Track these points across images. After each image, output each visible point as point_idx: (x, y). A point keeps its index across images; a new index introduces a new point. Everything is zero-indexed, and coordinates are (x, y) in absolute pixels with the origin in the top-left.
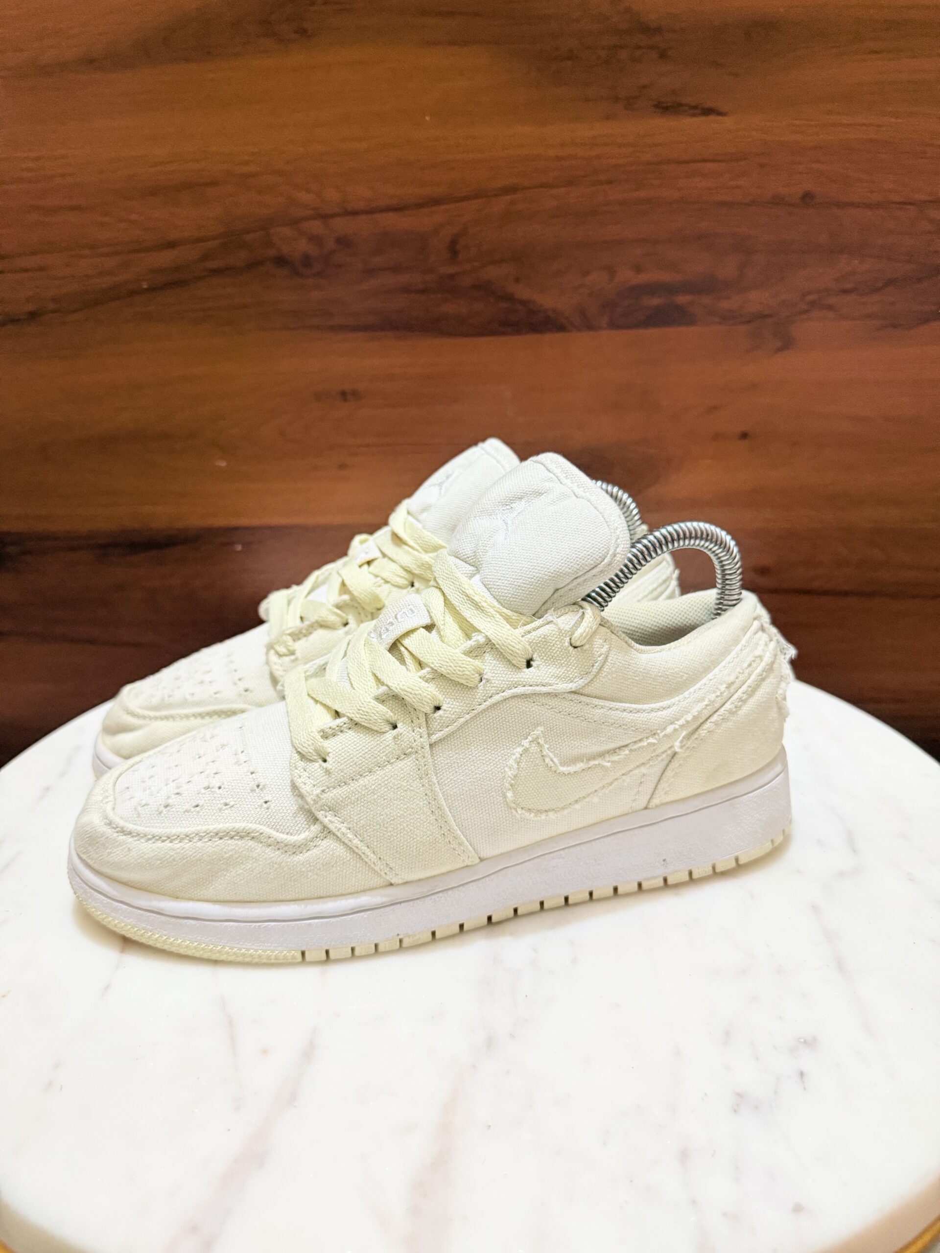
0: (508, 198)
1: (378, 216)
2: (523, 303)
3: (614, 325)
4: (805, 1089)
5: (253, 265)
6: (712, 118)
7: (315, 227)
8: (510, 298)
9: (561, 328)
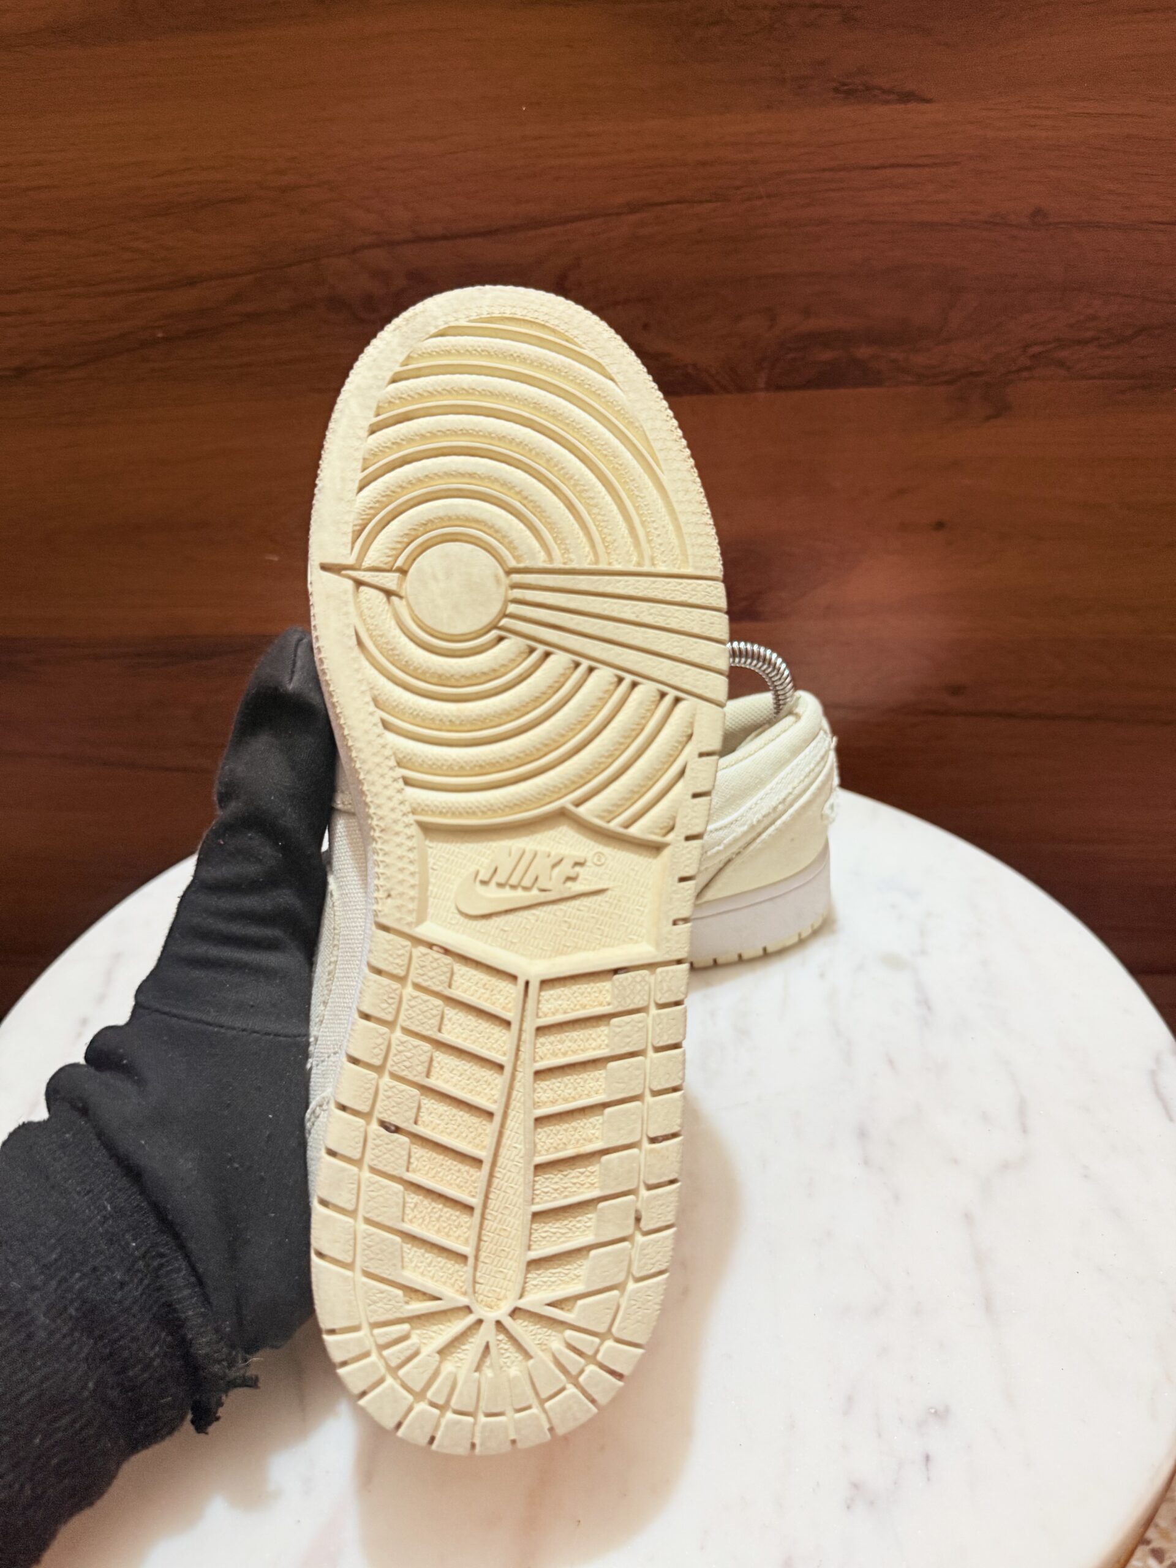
0: (633, 218)
1: (462, 243)
2: (657, 355)
3: (774, 385)
4: (928, 1479)
5: (299, 308)
6: (912, 106)
7: (378, 257)
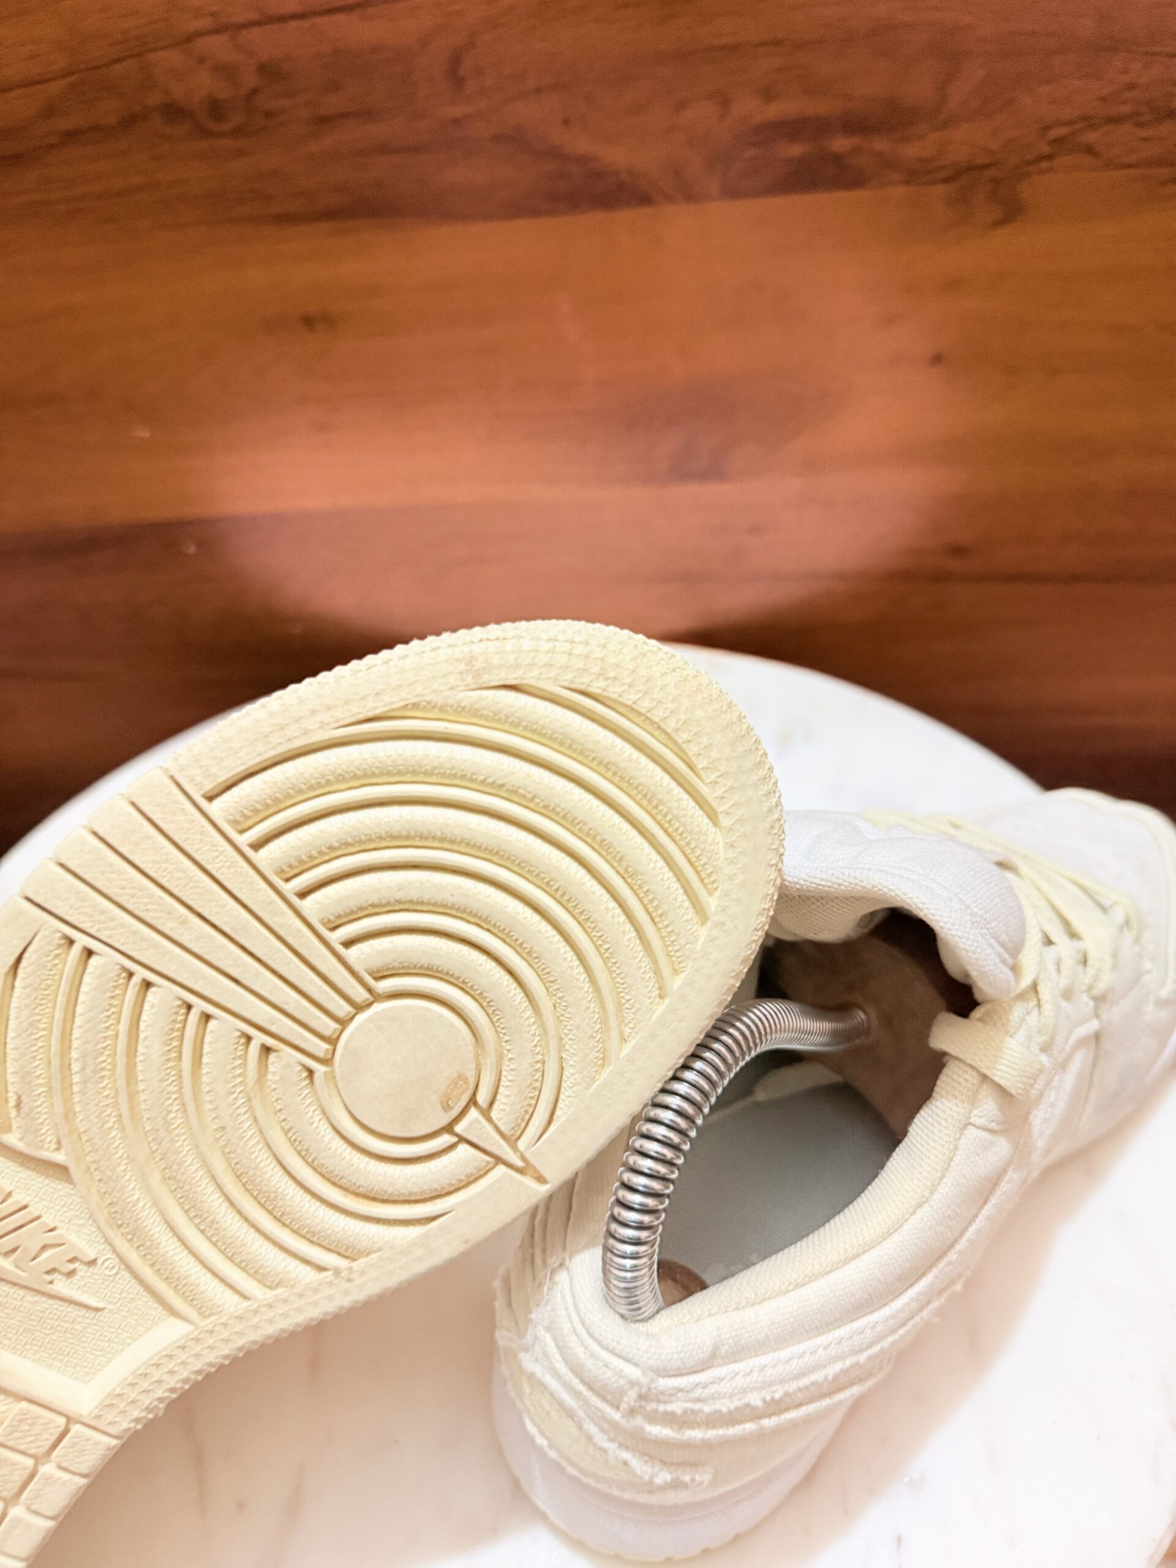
1: (324, 22)
2: (581, 160)
3: (732, 193)
5: (129, 121)
7: (218, 47)
8: (555, 153)
9: (644, 199)
